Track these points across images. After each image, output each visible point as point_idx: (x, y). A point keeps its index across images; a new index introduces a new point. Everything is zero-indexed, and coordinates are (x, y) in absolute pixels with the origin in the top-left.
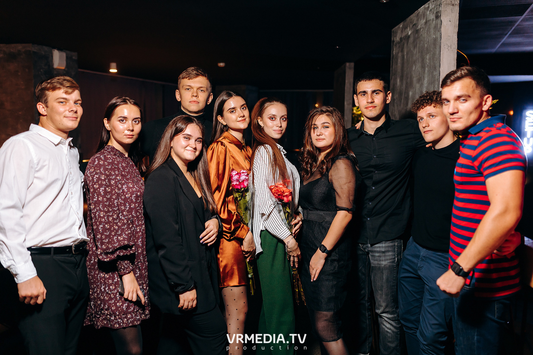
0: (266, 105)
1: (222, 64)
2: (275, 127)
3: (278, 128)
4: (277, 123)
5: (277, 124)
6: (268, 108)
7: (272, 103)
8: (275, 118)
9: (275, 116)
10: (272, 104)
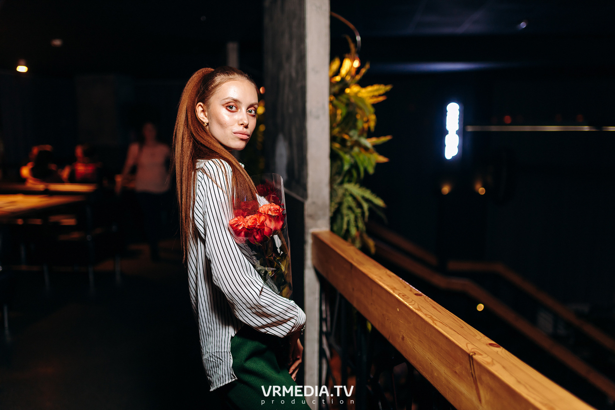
0: (218, 79)
1: (57, 42)
2: (236, 124)
3: (241, 129)
4: (240, 117)
5: (241, 120)
6: (224, 85)
7: (231, 77)
8: (237, 108)
9: (238, 104)
10: (231, 79)
